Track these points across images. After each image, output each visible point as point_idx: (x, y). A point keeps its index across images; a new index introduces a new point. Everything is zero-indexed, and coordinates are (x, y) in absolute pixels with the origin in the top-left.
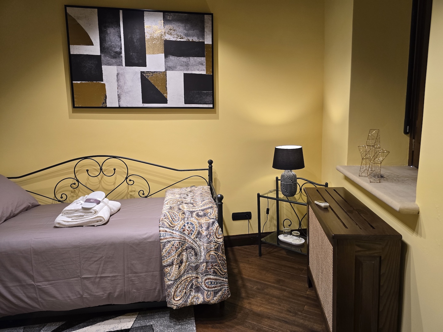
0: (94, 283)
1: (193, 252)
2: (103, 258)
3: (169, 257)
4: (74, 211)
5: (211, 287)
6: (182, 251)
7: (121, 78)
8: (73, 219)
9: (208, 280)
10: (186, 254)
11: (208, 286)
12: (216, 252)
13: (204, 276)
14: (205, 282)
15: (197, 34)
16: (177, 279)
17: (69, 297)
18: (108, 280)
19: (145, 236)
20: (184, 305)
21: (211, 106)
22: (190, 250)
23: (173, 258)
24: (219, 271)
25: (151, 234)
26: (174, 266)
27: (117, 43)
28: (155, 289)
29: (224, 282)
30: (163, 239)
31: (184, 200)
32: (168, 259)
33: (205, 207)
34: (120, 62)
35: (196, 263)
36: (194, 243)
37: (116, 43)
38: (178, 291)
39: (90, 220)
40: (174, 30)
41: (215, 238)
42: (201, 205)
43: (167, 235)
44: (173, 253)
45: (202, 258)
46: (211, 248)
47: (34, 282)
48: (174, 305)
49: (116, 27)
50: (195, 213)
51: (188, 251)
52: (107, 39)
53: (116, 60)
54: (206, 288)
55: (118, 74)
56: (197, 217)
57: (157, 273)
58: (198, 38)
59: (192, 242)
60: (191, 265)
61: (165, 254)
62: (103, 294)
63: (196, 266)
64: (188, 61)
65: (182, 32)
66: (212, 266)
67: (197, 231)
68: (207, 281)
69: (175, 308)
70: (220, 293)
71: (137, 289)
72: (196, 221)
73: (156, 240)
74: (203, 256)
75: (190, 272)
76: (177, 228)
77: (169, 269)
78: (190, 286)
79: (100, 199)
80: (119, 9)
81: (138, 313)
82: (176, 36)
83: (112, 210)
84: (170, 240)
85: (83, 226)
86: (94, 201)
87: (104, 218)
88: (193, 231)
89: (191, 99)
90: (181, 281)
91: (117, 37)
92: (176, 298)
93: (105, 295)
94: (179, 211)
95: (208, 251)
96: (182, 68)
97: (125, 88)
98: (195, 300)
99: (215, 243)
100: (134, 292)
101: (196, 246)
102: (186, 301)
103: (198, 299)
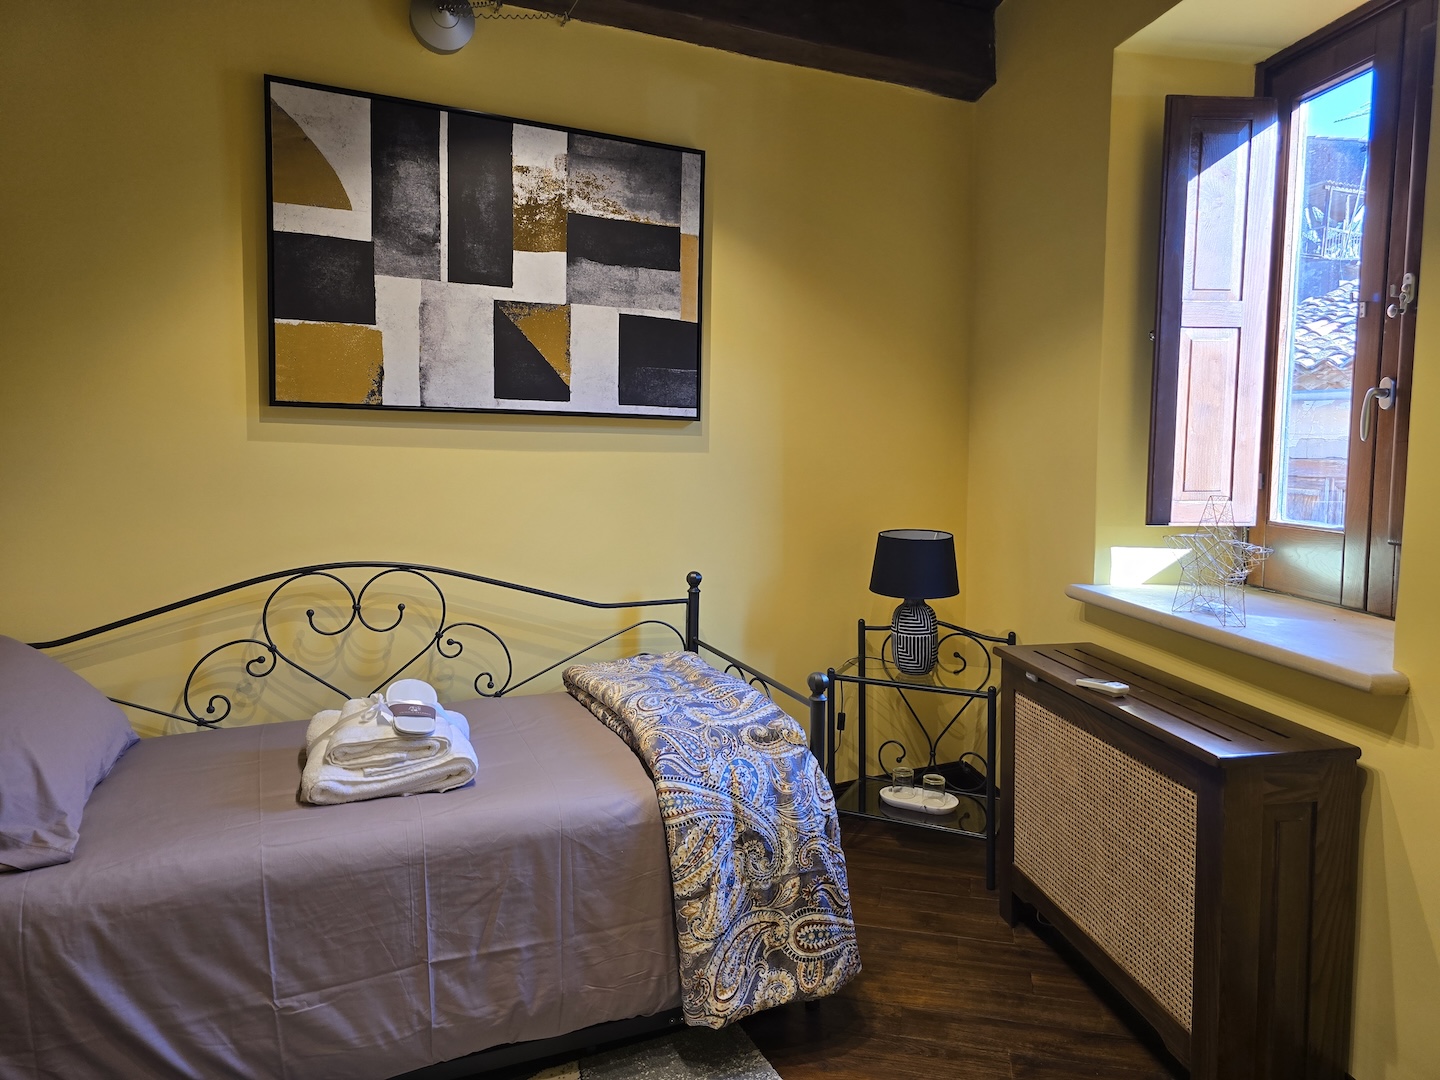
0: (462, 978)
1: (762, 847)
2: (498, 891)
3: (697, 867)
4: (369, 748)
5: (816, 947)
7: (434, 318)
8: (370, 775)
9: (806, 927)
10: (740, 857)
11: (806, 947)
12: (823, 842)
13: (795, 917)
14: (799, 934)
15: (662, 205)
16: (722, 934)
17: (386, 1035)
18: (513, 961)
19: (619, 811)
20: (744, 1013)
21: (692, 412)
22: (751, 843)
23: (708, 871)
24: (834, 896)
25: (636, 802)
26: (713, 895)
27: (428, 210)
28: (649, 974)
29: (847, 929)
30: (676, 813)
32: (694, 877)
33: (762, 714)
34: (432, 267)
35: (769, 881)
36: (761, 821)
37: (422, 209)
38: (727, 971)
39: (428, 773)
40: (597, 187)
41: (817, 802)
43: (685, 802)
44: (709, 856)
45: (789, 861)
46: (810, 831)
47: (271, 997)
48: (718, 1016)
49: (427, 161)
50: (746, 730)
51: (746, 844)
52: (397, 193)
53: (420, 262)
54: (800, 953)
55: (424, 305)
56: (754, 743)
57: (656, 925)
58: (663, 217)
59: (755, 816)
60: (757, 887)
61: (685, 859)
62: (495, 1012)
63: (769, 889)
64: (634, 278)
65: (619, 194)
66: (817, 884)
67: (765, 785)
68: (803, 933)
69: (719, 1024)
70: (839, 965)
71: (599, 982)
72: (753, 754)
73: (652, 820)
74: (789, 856)
75: (754, 908)
76: (710, 778)
77: (700, 905)
78: (755, 951)
79: (430, 705)
80: (436, 109)
82: (601, 204)
84: (695, 815)
85: (399, 795)
86: (421, 711)
87: (473, 764)
88: (755, 786)
89: (639, 390)
90: (731, 940)
91: (427, 190)
92: (723, 993)
93: (503, 1012)
95: (803, 842)
96: (615, 298)
97: (443, 348)
98: (771, 992)
99: (819, 814)
100: (588, 992)
101: (768, 828)
102: (750, 999)
103: (779, 990)
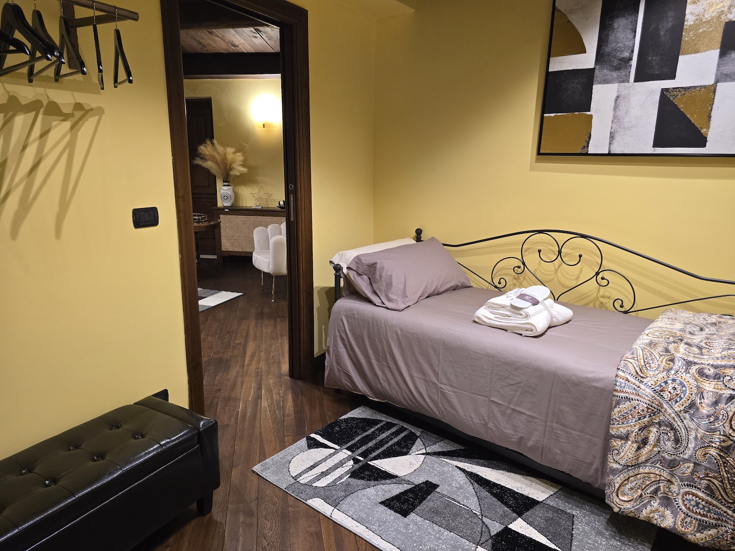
0: (503, 414)
1: (673, 434)
2: (522, 384)
3: (623, 423)
4: (501, 307)
5: (695, 511)
6: (651, 424)
7: (622, 103)
9: (691, 496)
10: (656, 433)
12: (722, 454)
13: (685, 486)
14: (685, 496)
16: (629, 466)
18: (523, 418)
19: (590, 375)
20: (633, 514)
22: (665, 428)
23: (629, 429)
24: (721, 491)
25: (601, 376)
26: (630, 443)
27: (628, 43)
28: (591, 464)
29: (728, 516)
30: (619, 390)
31: (689, 336)
32: (620, 427)
33: (723, 363)
34: (626, 75)
35: (673, 456)
36: (676, 419)
37: (625, 43)
38: (628, 486)
41: (728, 428)
42: (719, 355)
43: (627, 387)
44: (632, 422)
45: (689, 452)
46: (711, 442)
47: (438, 382)
48: (616, 505)
49: (632, 15)
50: (697, 367)
51: (662, 428)
52: (612, 38)
53: (619, 74)
54: (684, 508)
55: (618, 97)
56: (697, 376)
57: (599, 442)
59: (673, 415)
60: (663, 455)
61: (617, 416)
62: (512, 435)
63: (671, 461)
66: (707, 475)
67: (689, 401)
68: (688, 497)
69: (616, 509)
70: (712, 532)
71: (562, 451)
72: (692, 381)
73: (608, 389)
74: (691, 449)
75: (658, 465)
76: (650, 381)
77: (620, 443)
78: (652, 488)
79: (540, 299)
81: (560, 487)
83: (554, 320)
84: (630, 396)
85: (506, 331)
86: (530, 299)
87: (536, 328)
88: (681, 399)
90: (636, 472)
91: (628, 31)
92: (622, 495)
93: (516, 437)
94: (664, 354)
95: (705, 445)
97: (625, 120)
98: (656, 516)
99: (724, 436)
100: (557, 453)
101: (681, 426)
102: (639, 510)
103: (662, 518)
